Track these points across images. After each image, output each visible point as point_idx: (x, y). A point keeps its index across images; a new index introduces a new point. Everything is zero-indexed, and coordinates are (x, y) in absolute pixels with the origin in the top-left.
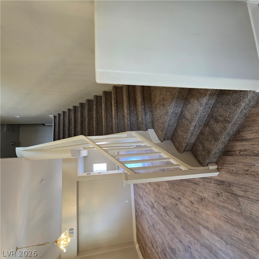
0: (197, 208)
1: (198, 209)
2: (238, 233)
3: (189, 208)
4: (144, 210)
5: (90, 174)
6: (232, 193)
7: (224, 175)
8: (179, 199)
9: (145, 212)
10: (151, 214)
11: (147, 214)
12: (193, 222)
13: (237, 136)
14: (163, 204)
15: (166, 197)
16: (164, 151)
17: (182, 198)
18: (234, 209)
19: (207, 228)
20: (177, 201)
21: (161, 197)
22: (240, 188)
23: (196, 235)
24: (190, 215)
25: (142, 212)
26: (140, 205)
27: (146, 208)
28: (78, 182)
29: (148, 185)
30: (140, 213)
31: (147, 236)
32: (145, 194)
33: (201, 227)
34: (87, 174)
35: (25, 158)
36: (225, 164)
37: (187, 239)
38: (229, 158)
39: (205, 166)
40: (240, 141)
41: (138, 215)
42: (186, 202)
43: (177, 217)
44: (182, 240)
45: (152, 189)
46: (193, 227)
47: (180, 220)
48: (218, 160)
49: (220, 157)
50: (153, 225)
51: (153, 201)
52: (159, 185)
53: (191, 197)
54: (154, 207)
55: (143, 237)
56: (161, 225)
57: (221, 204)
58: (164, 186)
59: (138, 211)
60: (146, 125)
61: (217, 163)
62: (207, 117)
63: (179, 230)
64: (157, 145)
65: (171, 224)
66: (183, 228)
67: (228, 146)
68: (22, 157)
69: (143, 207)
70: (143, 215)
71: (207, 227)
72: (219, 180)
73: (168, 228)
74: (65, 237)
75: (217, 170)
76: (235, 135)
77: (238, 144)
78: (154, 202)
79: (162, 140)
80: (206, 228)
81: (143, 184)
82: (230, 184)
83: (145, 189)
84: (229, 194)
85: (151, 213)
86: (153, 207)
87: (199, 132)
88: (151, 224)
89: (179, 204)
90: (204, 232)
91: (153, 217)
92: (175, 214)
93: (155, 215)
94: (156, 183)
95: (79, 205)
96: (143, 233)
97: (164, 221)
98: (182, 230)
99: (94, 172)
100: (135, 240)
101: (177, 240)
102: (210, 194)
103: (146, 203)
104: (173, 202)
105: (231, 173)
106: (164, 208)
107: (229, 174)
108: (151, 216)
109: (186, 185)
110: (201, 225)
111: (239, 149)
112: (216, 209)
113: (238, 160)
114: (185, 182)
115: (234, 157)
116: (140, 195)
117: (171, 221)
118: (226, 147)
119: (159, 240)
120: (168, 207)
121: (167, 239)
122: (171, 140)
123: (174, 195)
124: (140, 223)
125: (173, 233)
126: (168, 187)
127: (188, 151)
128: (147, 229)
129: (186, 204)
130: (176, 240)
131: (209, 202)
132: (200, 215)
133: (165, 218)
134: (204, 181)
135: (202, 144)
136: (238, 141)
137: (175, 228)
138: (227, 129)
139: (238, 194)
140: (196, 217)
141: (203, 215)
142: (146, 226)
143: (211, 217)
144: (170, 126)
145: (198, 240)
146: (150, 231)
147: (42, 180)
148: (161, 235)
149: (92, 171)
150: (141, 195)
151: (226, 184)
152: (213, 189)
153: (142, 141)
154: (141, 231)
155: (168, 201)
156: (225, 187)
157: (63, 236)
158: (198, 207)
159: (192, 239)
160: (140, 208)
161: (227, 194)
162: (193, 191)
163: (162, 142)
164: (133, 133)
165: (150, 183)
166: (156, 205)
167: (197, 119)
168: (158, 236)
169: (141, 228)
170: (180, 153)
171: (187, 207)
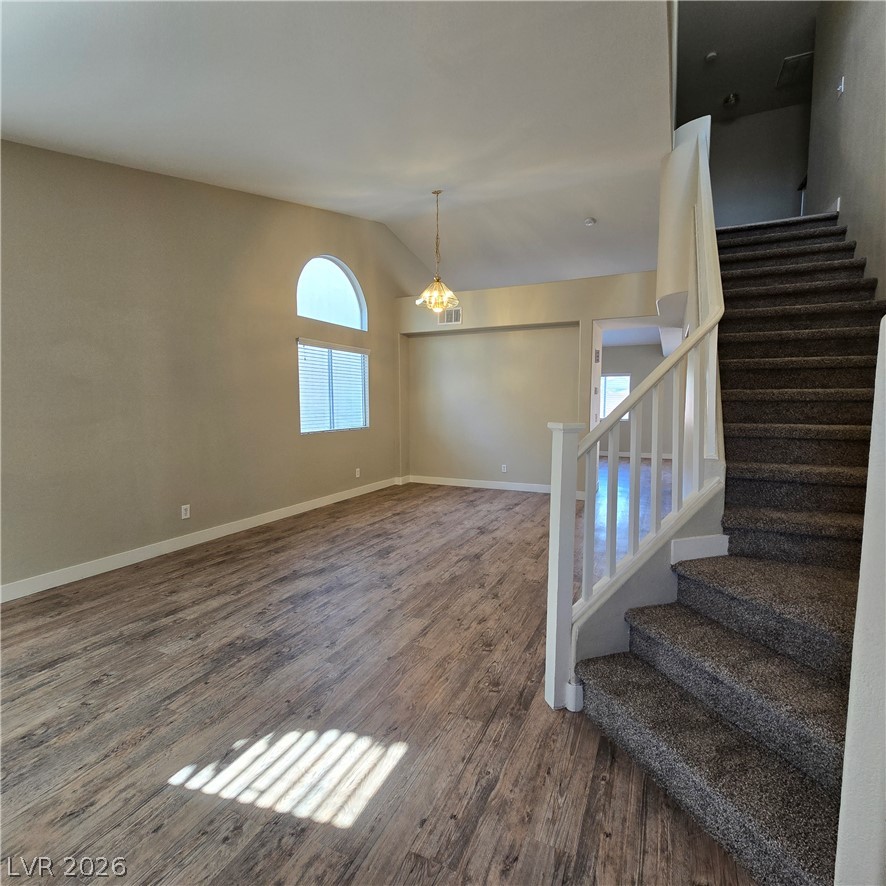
0: (468, 628)
1: (466, 630)
2: (409, 688)
3: (470, 612)
4: (477, 508)
5: (597, 361)
6: (494, 714)
7: (545, 716)
8: (496, 596)
9: (473, 511)
10: (466, 522)
11: (468, 515)
12: (439, 609)
13: (661, 799)
14: (486, 556)
15: (504, 567)
16: (640, 565)
17: (496, 602)
18: (459, 702)
19: (424, 632)
20: (491, 589)
21: (506, 556)
22: (505, 736)
23: (411, 606)
24: (455, 608)
25: (472, 503)
26: (490, 501)
27: (482, 514)
28: (576, 324)
29: (541, 531)
30: (471, 498)
31: (418, 505)
32: (519, 518)
33: (426, 622)
34: (597, 352)
35: (670, 154)
36: (577, 731)
37: (406, 585)
38: (592, 748)
39: (576, 671)
40: (641, 797)
41: (467, 494)
42: (487, 607)
43: (454, 579)
44: (404, 576)
45: (529, 537)
46: (429, 605)
47: (445, 583)
48: (589, 719)
49: (598, 728)
50: (440, 524)
51: (498, 534)
52: (537, 557)
53: (495, 624)
54: (482, 533)
55: (416, 497)
56: (437, 540)
57: (472, 682)
58: (533, 568)
59: (478, 495)
60: (746, 532)
61: (581, 713)
62: (748, 734)
63: (425, 577)
64: (664, 549)
65: (437, 562)
66: (428, 584)
67: (630, 763)
68: (674, 144)
69: (484, 508)
70: (464, 504)
71: (425, 634)
72: (532, 700)
73: (429, 555)
74: (445, 299)
75: (561, 705)
76: (666, 796)
77: (634, 789)
78: (494, 535)
79: (680, 568)
80: (423, 630)
81: (546, 518)
82: (518, 720)
83: (532, 521)
84: (493, 708)
85: (468, 524)
86: (482, 531)
87: (694, 692)
88: (444, 519)
89: (483, 592)
90: (416, 625)
91: (459, 527)
92: (461, 576)
93: (461, 532)
94: (544, 550)
95: (511, 333)
96: (425, 498)
97: (445, 550)
98: (425, 581)
99: (603, 379)
100: (412, 479)
101: (404, 566)
102: (499, 668)
103: (493, 517)
104: (489, 579)
105: (547, 734)
106: (477, 556)
107: (546, 728)
108: (461, 523)
109: (530, 620)
110: (429, 625)
111: (618, 783)
112: (463, 666)
113: (584, 766)
114: (536, 622)
115: (594, 762)
116: (516, 505)
117: (444, 564)
118: (630, 755)
119: (407, 530)
120: (478, 564)
121: (408, 547)
122: (678, 602)
123: (506, 586)
124: (448, 494)
125: (418, 562)
126: (529, 577)
127: (631, 644)
128: (431, 508)
129: (481, 607)
130: (404, 564)
131: (480, 658)
132: (453, 629)
133: (453, 552)
134: (536, 666)
135: (649, 687)
136: (645, 793)
137: (429, 568)
138: (687, 764)
139: (492, 726)
140: (448, 619)
141: (451, 634)
142: (440, 507)
143: (445, 650)
144: (730, 606)
145: (400, 607)
146: (428, 515)
147: (594, 220)
148: (418, 536)
149: (606, 372)
150: (517, 509)
151: (519, 710)
152: (512, 677)
153: (684, 505)
154: (430, 494)
155: (493, 571)
156: (512, 705)
157: (449, 294)
158: (471, 630)
159: (404, 596)
160: (482, 500)
161: (495, 703)
162: (511, 632)
163: (674, 568)
164: (717, 482)
165: (546, 535)
166: (486, 539)
167: (741, 688)
168: (416, 529)
169: (436, 495)
170: (626, 613)
171: (474, 607)
